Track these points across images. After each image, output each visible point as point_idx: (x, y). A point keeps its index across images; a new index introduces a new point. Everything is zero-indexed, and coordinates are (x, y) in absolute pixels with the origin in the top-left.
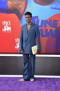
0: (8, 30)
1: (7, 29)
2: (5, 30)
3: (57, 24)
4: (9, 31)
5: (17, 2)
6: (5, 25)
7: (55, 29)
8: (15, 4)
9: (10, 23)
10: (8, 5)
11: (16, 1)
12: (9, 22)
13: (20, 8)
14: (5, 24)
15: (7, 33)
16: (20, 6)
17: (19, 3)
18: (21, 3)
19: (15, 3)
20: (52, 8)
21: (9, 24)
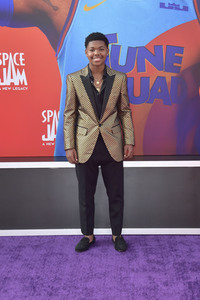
1: (14, 78)
2: (7, 82)
6: (7, 67)
7: (174, 74)
9: (21, 59)
12: (18, 57)
13: (56, 9)
14: (7, 62)
16: (54, 1)
20: (162, 5)
21: (18, 61)
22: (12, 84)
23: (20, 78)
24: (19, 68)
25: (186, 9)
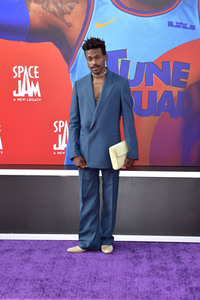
0: (31, 95)
1: (28, 90)
2: (22, 93)
3: (186, 75)
4: (34, 97)
5: (60, 5)
6: (22, 79)
7: (181, 89)
8: (54, 13)
9: (36, 72)
10: (31, 14)
11: (55, 3)
12: (32, 70)
13: (70, 25)
14: (22, 74)
15: (26, 103)
16: (68, 19)
17: (66, 7)
18: (72, 9)
19: (52, 7)
20: (170, 24)
21: (33, 74)
22: (26, 95)
23: (34, 90)
24: (33, 81)
25: (193, 27)
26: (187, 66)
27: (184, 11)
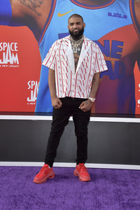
1: (10, 59)
2: (5, 62)
3: (121, 50)
4: (14, 64)
5: (33, 1)
6: (5, 51)
7: (117, 60)
8: (29, 6)
10: (13, 7)
13: (40, 15)
14: (6, 48)
16: (39, 10)
17: (37, 2)
18: (41, 3)
19: (27, 2)
20: (110, 14)
22: (9, 63)
23: (14, 59)
24: (14, 53)
25: (125, 17)
26: (122, 43)
27: (119, 5)
